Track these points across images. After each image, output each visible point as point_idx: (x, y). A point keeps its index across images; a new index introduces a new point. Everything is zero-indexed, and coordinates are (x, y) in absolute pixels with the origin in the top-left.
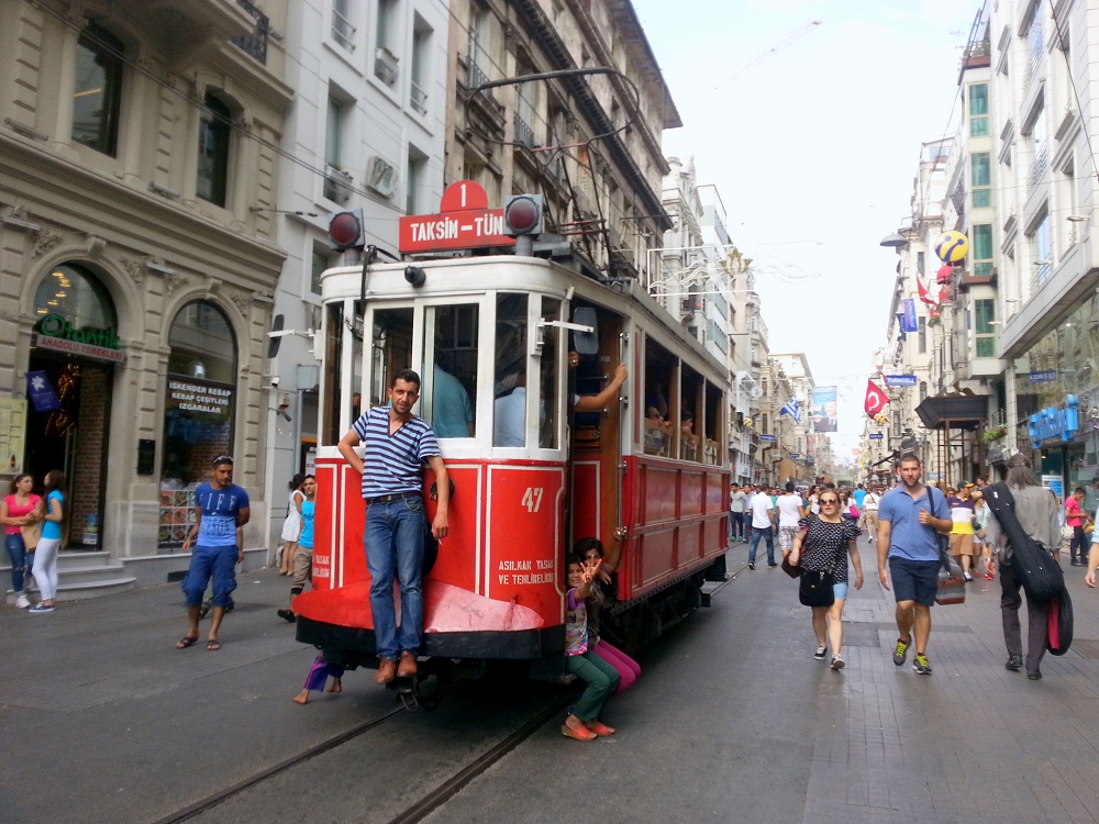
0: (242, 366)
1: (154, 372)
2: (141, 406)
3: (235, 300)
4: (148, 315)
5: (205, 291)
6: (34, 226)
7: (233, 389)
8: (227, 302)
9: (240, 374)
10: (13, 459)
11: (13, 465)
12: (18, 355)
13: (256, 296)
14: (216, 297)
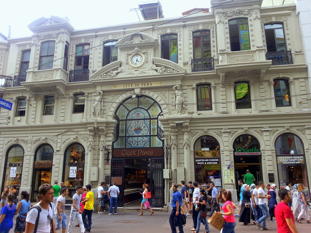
0: (305, 148)
1: (271, 156)
2: (268, 165)
3: (298, 130)
4: (265, 142)
5: (285, 131)
6: (229, 131)
7: (304, 155)
8: (296, 132)
9: (305, 151)
10: (232, 180)
11: (232, 182)
12: (230, 158)
13: (307, 127)
14: (289, 131)
